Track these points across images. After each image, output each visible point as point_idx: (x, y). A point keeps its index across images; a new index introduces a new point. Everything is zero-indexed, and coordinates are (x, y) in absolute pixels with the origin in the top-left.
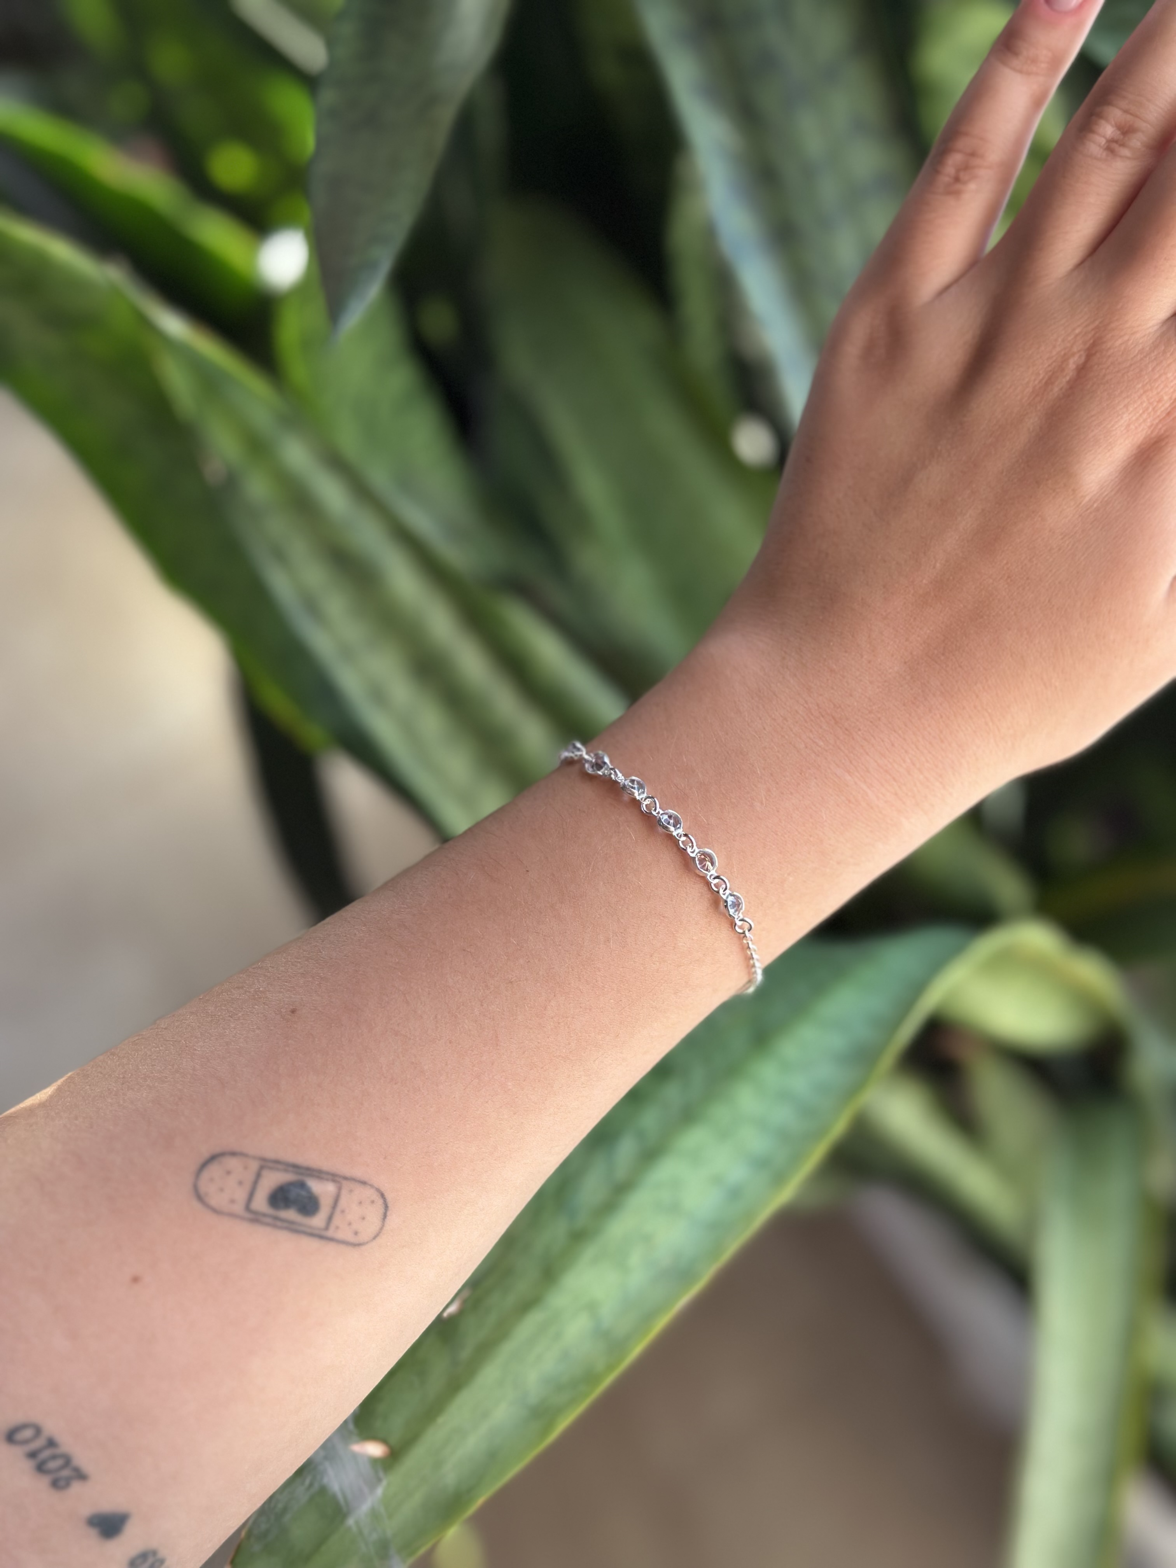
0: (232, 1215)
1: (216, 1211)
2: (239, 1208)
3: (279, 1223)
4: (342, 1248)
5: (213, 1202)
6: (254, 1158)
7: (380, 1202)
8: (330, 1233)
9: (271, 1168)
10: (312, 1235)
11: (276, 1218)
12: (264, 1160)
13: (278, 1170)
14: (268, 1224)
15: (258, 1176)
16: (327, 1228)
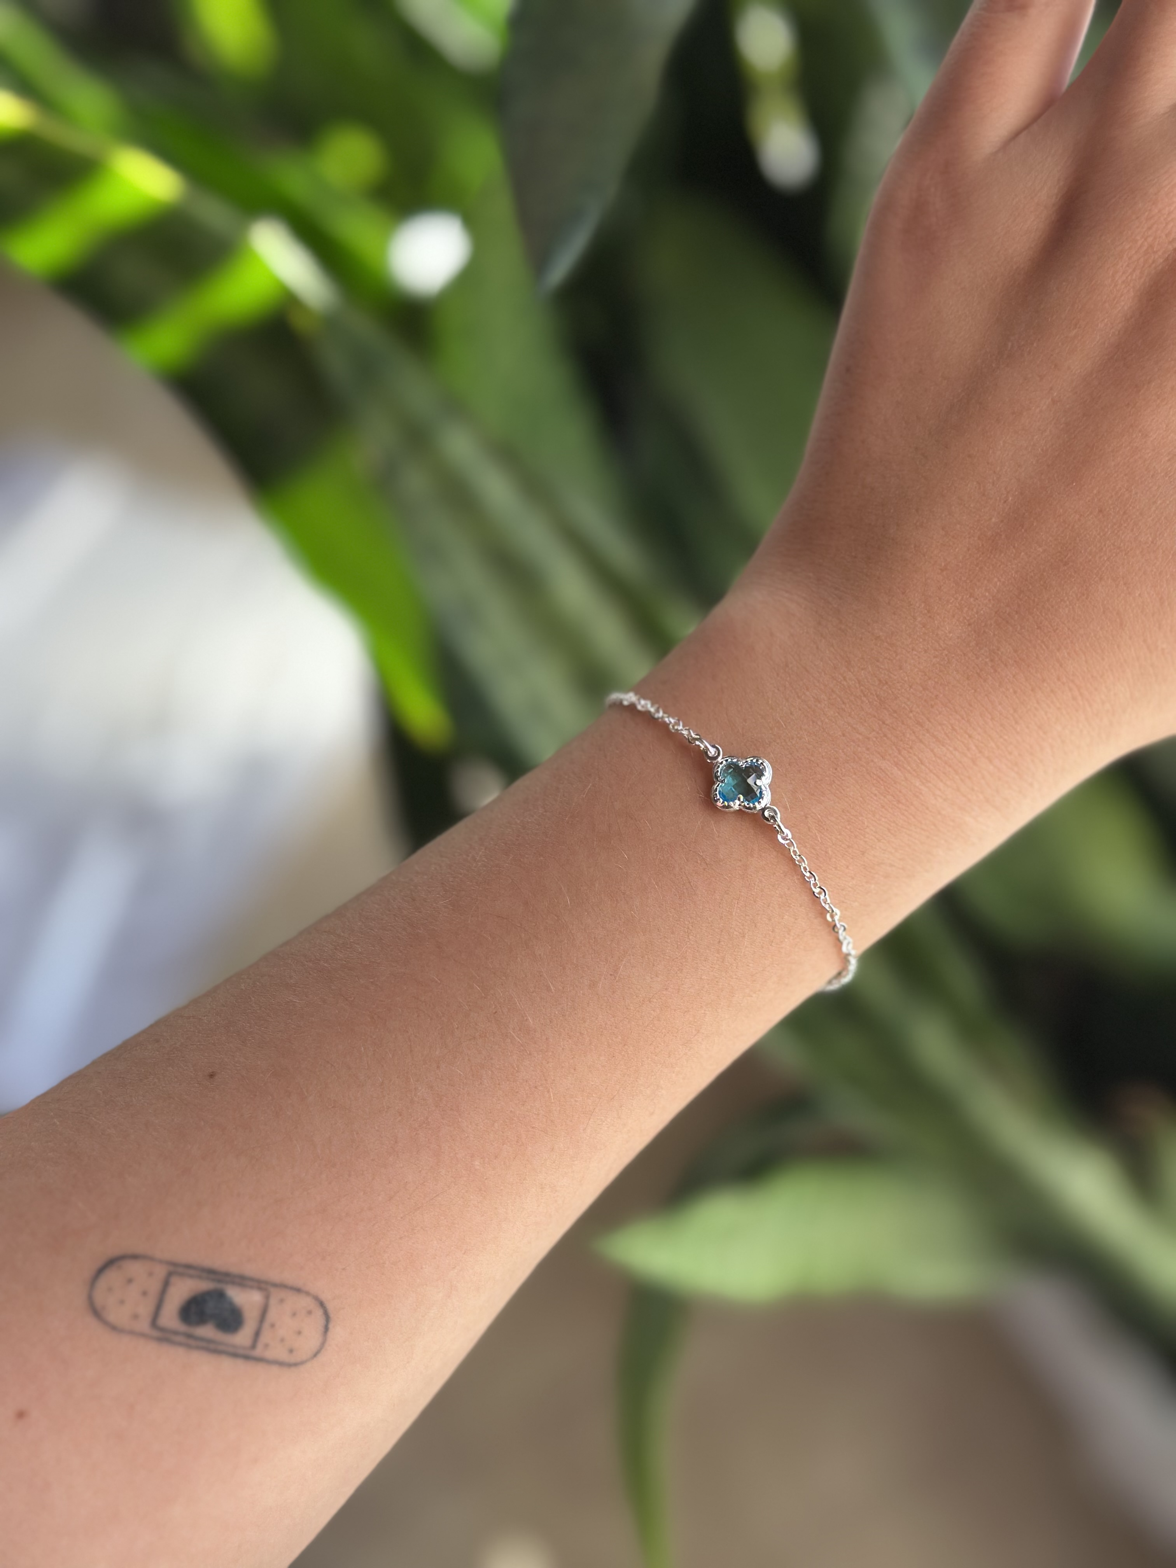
0: (134, 1334)
1: (114, 1328)
3: (192, 1342)
4: (275, 1369)
5: (112, 1317)
6: (161, 1262)
7: (319, 1313)
9: (181, 1275)
10: (235, 1355)
11: (189, 1336)
12: (174, 1264)
13: (191, 1276)
14: (180, 1344)
15: (166, 1284)
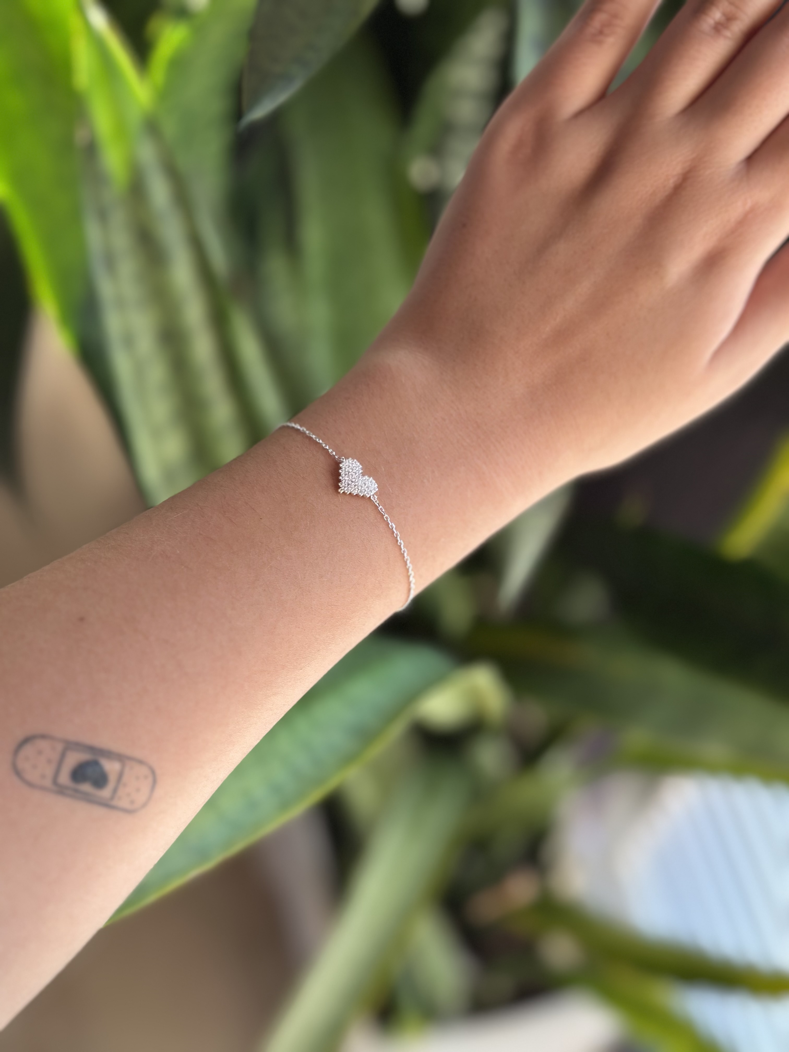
0: (43, 788)
2: (48, 782)
3: (76, 794)
4: (122, 814)
5: (28, 777)
6: (59, 740)
7: (151, 777)
8: (115, 802)
9: (72, 749)
10: (101, 804)
12: (67, 742)
13: (78, 751)
14: (69, 795)
15: (63, 756)
16: (112, 798)
